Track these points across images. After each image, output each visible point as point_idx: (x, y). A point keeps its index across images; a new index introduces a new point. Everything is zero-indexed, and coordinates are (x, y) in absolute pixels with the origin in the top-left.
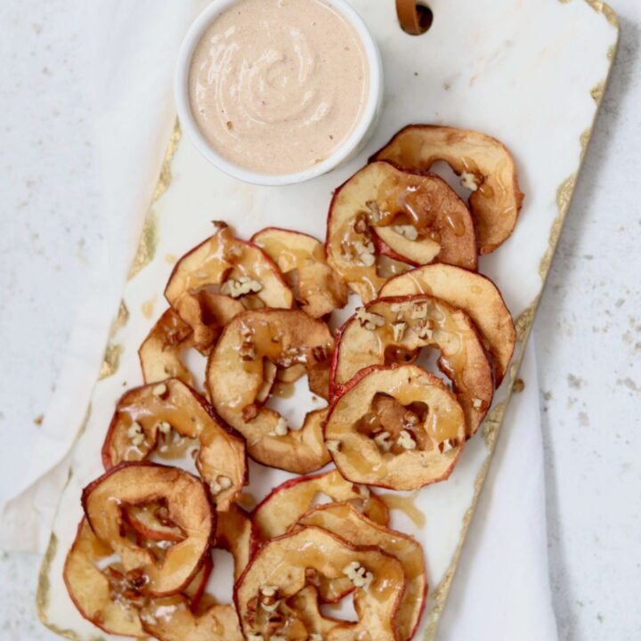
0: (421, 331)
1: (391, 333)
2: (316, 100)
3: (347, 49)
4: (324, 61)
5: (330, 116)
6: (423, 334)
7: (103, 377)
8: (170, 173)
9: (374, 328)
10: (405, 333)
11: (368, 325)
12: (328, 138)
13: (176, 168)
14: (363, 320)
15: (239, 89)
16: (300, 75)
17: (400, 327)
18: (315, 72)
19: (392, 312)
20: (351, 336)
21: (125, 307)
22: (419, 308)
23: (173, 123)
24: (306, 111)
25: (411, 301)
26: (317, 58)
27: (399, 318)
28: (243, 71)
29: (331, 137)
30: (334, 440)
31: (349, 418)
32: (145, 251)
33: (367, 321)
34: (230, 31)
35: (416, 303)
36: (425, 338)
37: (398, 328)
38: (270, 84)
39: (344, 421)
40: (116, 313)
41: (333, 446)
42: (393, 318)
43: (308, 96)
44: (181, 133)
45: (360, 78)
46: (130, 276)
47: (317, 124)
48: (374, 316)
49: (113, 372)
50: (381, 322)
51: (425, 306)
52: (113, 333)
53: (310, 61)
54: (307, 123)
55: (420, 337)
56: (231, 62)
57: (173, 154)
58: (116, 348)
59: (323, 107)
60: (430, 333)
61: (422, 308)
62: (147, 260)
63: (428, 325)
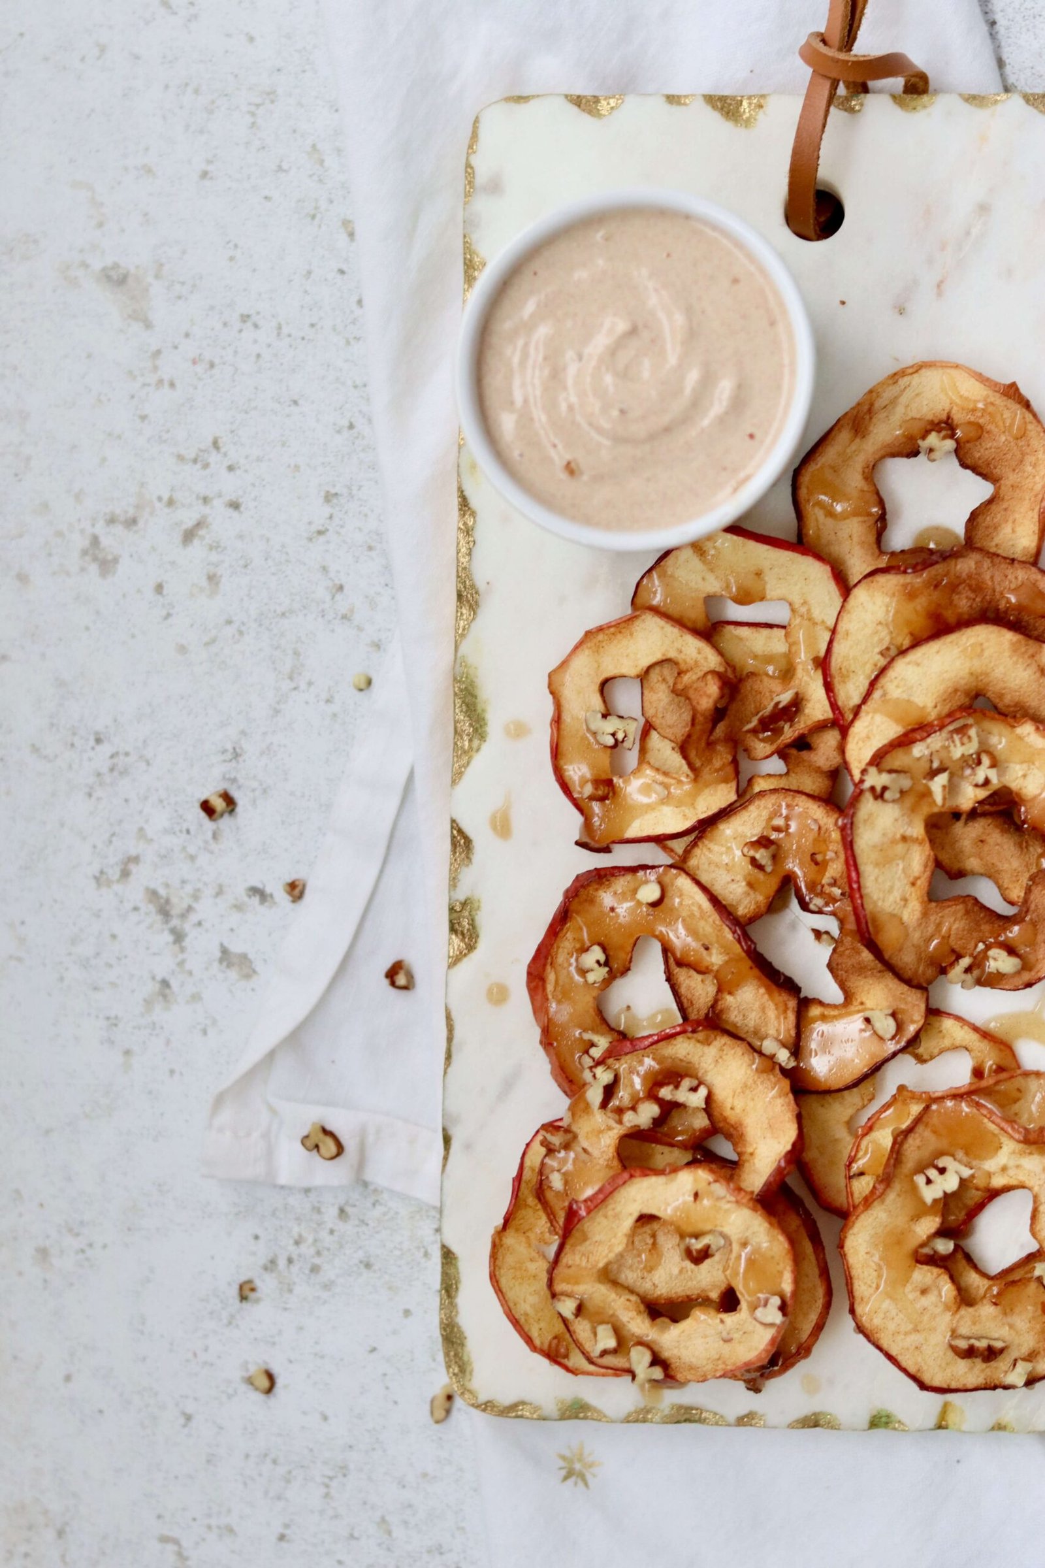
0: (974, 774)
1: (927, 794)
2: (708, 381)
3: (736, 281)
4: (703, 312)
5: (738, 403)
6: (981, 780)
7: (455, 961)
8: (473, 586)
9: (898, 795)
10: (951, 789)
11: (887, 795)
12: (747, 439)
13: (481, 575)
14: (878, 789)
15: (574, 399)
16: (669, 346)
17: (942, 779)
18: (692, 334)
19: (919, 759)
20: (865, 821)
21: (460, 831)
22: (965, 740)
23: (455, 501)
24: (697, 403)
25: (941, 728)
26: (689, 311)
27: (936, 765)
28: (572, 370)
29: (751, 436)
30: (569, 1295)
31: (592, 1259)
32: (466, 727)
33: (885, 789)
34: (530, 307)
35: (952, 732)
36: (987, 782)
37: (938, 784)
38: (625, 375)
39: (584, 1264)
40: (447, 845)
41: (567, 1307)
42: (924, 766)
43: (693, 377)
44: (473, 514)
45: (772, 323)
46: (457, 777)
47: (721, 420)
48: (894, 775)
49: (471, 948)
50: (906, 783)
51: (973, 732)
52: (454, 882)
53: (680, 319)
54: (706, 422)
55: (976, 786)
56: (545, 358)
57: (470, 553)
58: (464, 904)
59: (725, 388)
60: (993, 774)
61: (969, 737)
62: (476, 743)
63: (986, 760)
